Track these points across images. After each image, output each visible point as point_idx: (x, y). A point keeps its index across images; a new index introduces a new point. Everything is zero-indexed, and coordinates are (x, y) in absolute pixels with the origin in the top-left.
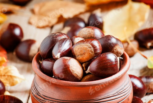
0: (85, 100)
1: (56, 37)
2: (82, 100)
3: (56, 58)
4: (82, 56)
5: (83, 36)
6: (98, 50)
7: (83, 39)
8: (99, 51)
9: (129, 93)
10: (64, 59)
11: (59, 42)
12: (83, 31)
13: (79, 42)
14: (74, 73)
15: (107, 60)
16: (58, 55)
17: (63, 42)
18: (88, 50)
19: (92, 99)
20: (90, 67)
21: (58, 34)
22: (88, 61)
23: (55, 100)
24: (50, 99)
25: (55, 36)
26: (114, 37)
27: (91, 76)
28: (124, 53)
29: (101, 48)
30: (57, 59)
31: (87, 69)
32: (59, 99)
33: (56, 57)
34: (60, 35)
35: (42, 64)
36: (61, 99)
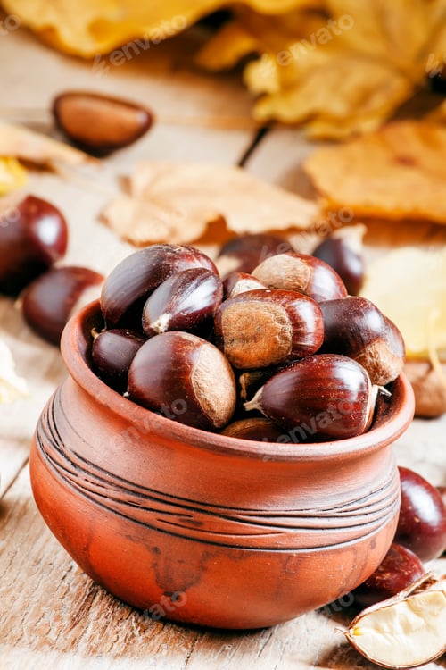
0: (218, 503)
1: (173, 259)
2: (207, 502)
3: (151, 330)
4: (246, 345)
5: (268, 281)
6: (309, 336)
7: (264, 288)
8: (310, 341)
9: (381, 521)
10: (180, 337)
11: (176, 277)
12: (276, 263)
13: (248, 293)
14: (202, 396)
15: (330, 380)
16: (161, 321)
17: (193, 279)
18: (273, 330)
19: (240, 506)
20: (264, 391)
21: (183, 250)
22: (262, 369)
23: (113, 479)
24: (95, 471)
25: (169, 254)
26: (376, 309)
27: (261, 423)
28: (398, 378)
29: (322, 332)
30: (154, 333)
31: (254, 395)
32: (124, 477)
33: (153, 325)
34: (188, 256)
35: (98, 340)
36: (131, 480)
